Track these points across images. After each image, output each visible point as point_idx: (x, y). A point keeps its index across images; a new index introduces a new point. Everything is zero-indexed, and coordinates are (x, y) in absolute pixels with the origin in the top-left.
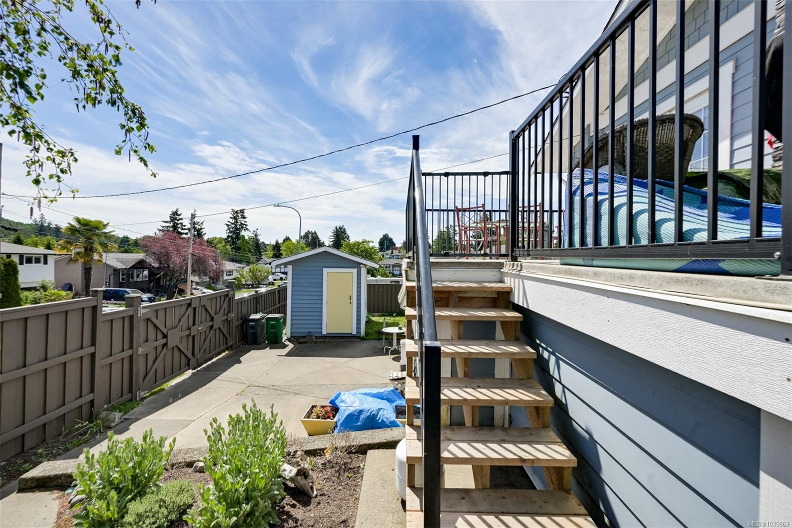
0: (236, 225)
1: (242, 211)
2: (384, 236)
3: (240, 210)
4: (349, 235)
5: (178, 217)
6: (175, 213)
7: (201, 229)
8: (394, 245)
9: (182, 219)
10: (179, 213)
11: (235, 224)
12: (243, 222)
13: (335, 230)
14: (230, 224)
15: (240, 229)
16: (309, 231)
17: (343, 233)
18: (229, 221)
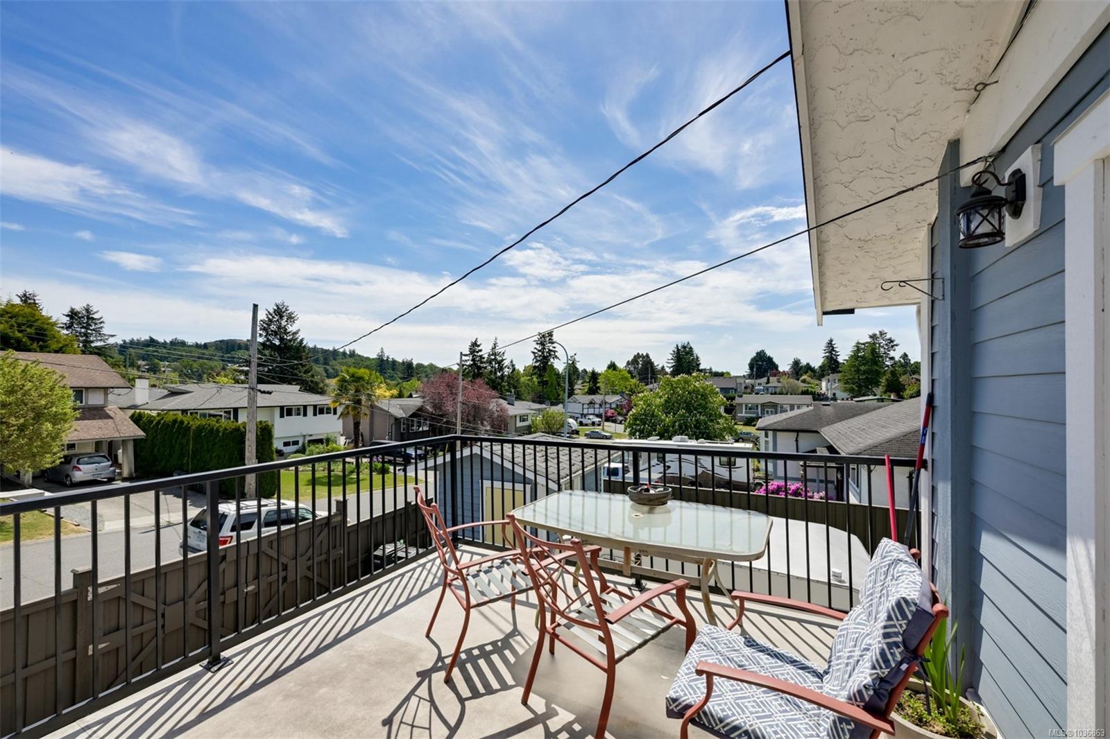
0: (543, 353)
1: (550, 334)
2: (757, 353)
3: (548, 333)
4: (699, 355)
5: (477, 349)
6: (475, 344)
7: (503, 360)
8: (776, 367)
9: (481, 351)
10: (478, 343)
11: (542, 351)
12: (551, 348)
13: (676, 350)
14: (536, 351)
15: (547, 356)
16: (638, 354)
17: (687, 353)
18: (536, 348)
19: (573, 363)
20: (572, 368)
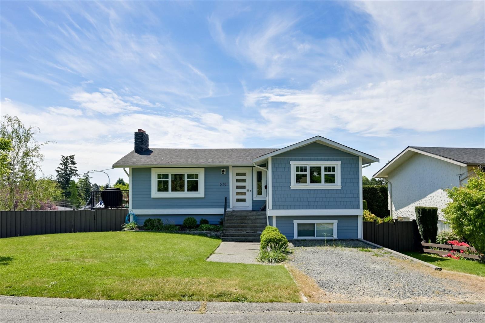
0: (66, 171)
1: (72, 157)
3: (70, 157)
12: (73, 168)
14: (60, 170)
15: (70, 174)
18: (59, 167)
19: (87, 178)
20: (86, 182)
